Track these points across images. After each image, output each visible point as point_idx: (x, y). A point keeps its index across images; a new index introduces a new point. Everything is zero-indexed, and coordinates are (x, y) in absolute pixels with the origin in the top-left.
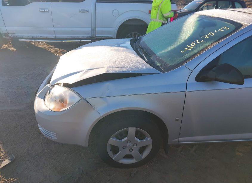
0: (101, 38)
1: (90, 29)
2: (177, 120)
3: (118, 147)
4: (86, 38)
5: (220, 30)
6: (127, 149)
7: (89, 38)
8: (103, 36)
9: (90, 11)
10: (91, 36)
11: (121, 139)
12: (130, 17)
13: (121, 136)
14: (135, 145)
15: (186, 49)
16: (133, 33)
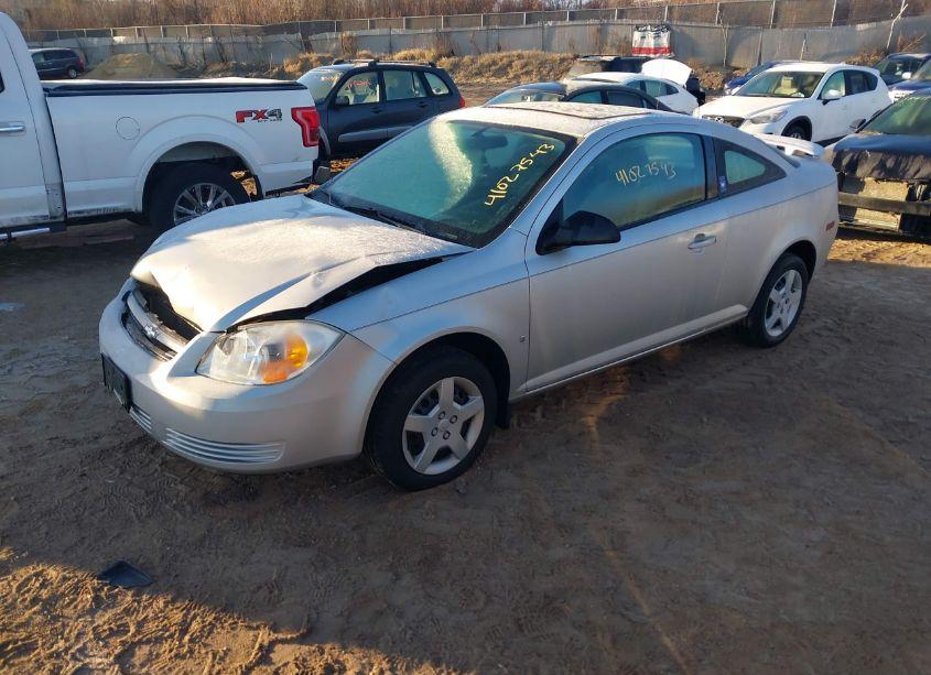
0: (85, 214)
1: (42, 190)
2: (523, 340)
3: (421, 434)
4: (26, 222)
5: (538, 151)
6: (440, 435)
7: (41, 221)
8: (94, 210)
9: (29, 126)
10: (47, 213)
11: (426, 414)
12: (182, 137)
13: (425, 408)
14: (454, 420)
15: (494, 197)
16: (198, 186)
